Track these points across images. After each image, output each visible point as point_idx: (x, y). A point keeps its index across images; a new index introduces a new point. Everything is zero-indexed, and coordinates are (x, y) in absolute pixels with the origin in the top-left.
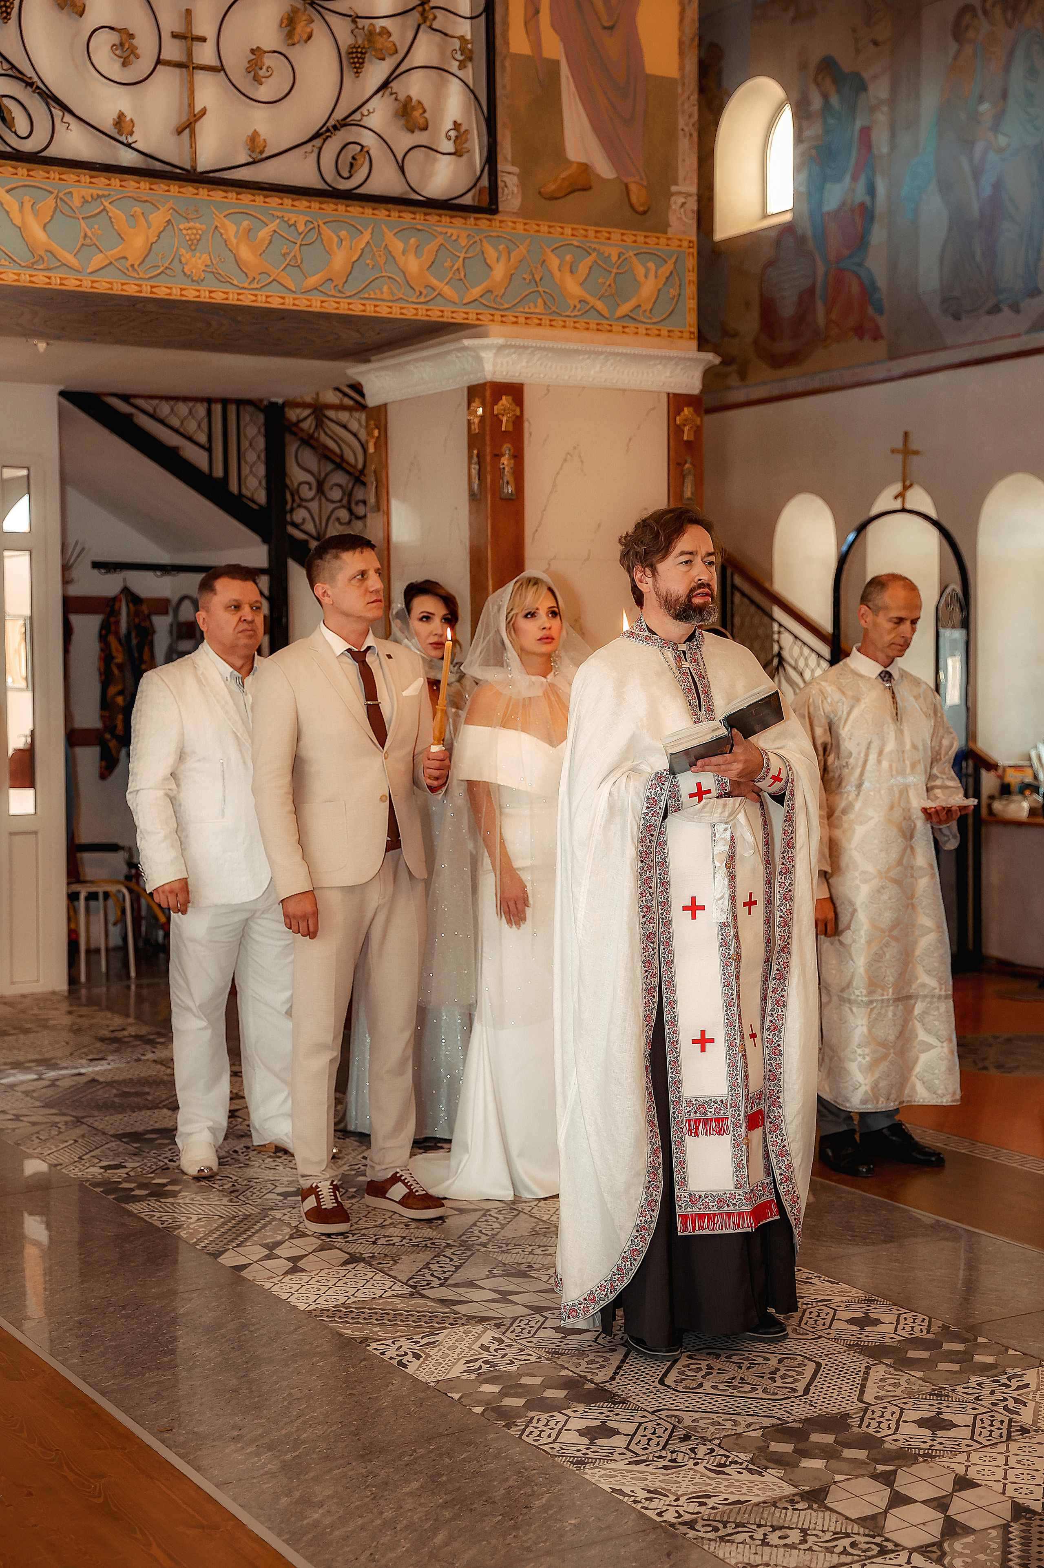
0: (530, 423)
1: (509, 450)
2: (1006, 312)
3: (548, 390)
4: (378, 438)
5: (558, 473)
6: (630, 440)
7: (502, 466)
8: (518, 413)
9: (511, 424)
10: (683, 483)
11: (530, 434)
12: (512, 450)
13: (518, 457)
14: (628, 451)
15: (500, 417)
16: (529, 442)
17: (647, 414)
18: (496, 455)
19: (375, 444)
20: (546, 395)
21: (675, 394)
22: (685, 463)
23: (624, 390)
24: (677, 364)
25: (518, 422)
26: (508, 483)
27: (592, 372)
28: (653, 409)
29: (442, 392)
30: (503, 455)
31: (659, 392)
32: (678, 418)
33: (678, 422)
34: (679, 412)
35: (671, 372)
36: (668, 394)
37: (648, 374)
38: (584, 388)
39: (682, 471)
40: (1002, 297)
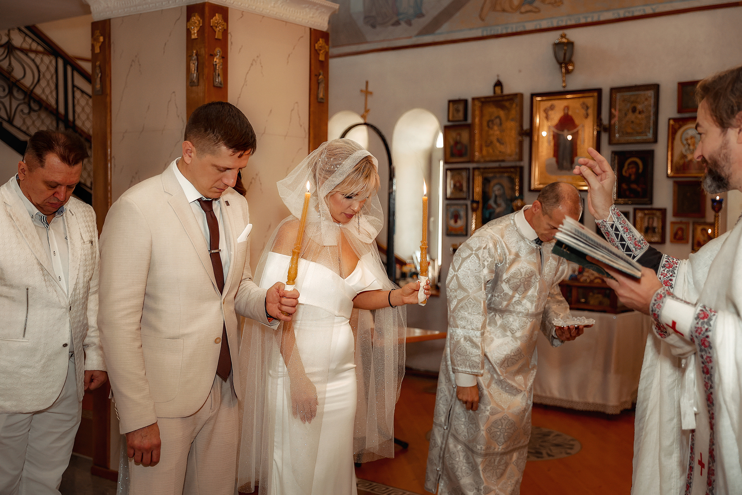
0: (231, 36)
1: (220, 52)
2: (403, 25)
3: (242, 14)
4: (103, 42)
5: (248, 73)
6: (289, 56)
7: (215, 63)
8: (226, 28)
9: (221, 34)
10: (318, 88)
11: (232, 43)
12: (221, 52)
13: (225, 58)
14: (288, 62)
15: (214, 28)
16: (231, 49)
17: (299, 40)
18: (211, 55)
19: (100, 47)
20: (241, 17)
21: (314, 30)
22: (320, 75)
23: (286, 22)
24: (317, 9)
25: (225, 32)
26: (219, 75)
27: (269, 6)
28: (302, 37)
29: (162, 10)
30: (216, 55)
31: (305, 27)
32: (316, 45)
33: (316, 48)
34: (317, 41)
35: (313, 14)
36: (310, 29)
37: (300, 13)
38: (264, 16)
39: (318, 80)
40: (401, 17)
